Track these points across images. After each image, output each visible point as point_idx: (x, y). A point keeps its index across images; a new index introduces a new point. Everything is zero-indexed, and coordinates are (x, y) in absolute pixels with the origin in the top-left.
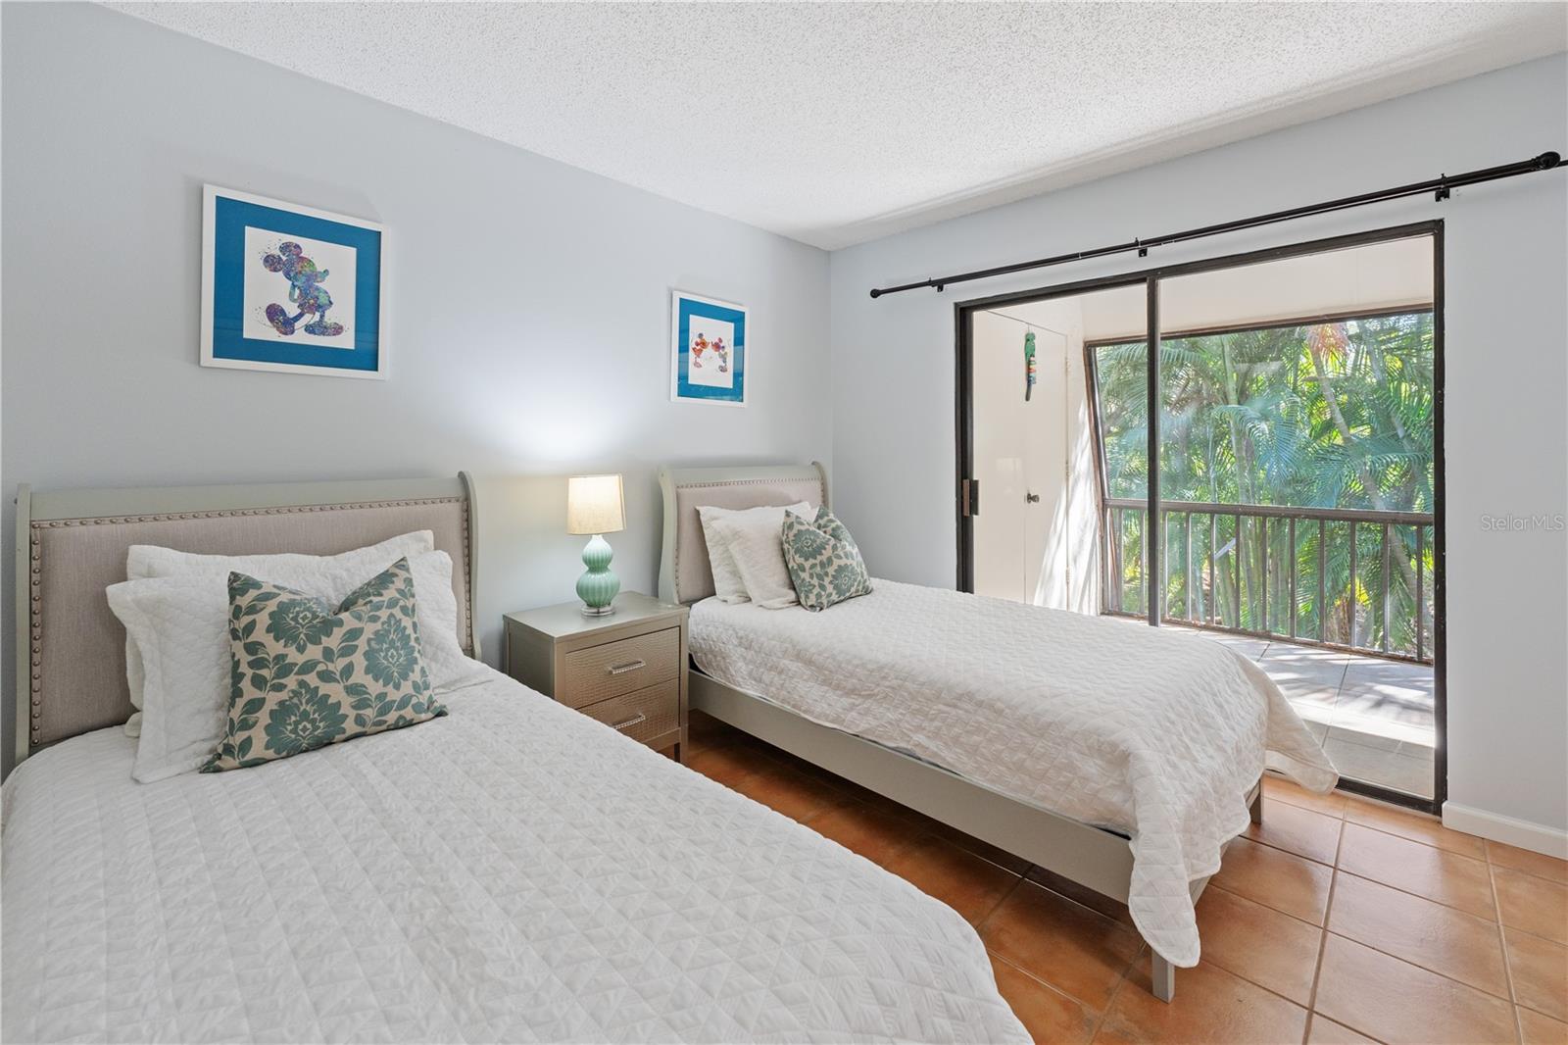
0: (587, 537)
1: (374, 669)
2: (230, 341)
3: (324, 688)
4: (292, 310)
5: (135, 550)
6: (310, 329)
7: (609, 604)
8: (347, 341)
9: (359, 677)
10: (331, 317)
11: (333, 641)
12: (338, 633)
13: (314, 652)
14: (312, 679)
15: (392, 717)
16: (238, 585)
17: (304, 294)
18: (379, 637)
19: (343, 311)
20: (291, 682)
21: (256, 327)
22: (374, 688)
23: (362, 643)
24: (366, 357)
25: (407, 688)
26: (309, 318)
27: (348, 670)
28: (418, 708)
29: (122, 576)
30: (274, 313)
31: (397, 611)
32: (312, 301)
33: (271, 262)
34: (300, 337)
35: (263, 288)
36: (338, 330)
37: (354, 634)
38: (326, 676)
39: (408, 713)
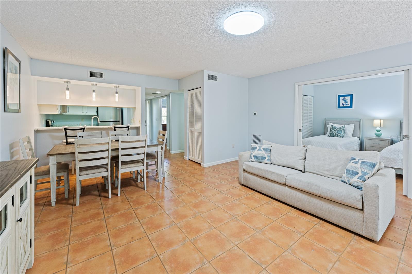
1: (337, 132)
2: (339, 107)
3: (334, 133)
4: (344, 103)
5: (329, 123)
6: (346, 105)
8: (349, 106)
9: (336, 133)
10: (348, 103)
11: (335, 130)
12: (335, 129)
13: (334, 130)
14: (333, 132)
15: (338, 136)
16: (332, 125)
17: (345, 102)
18: (338, 130)
19: (349, 103)
20: (332, 132)
21: (341, 105)
22: (337, 134)
23: (337, 131)
24: (351, 107)
25: (340, 135)
26: (346, 104)
27: (335, 132)
28: (341, 136)
29: (328, 125)
30: (343, 104)
31: (341, 129)
32: (346, 102)
33: (342, 100)
34: (345, 106)
35: (342, 102)
36: (348, 105)
37: (337, 130)
38: (334, 132)
39: (340, 136)
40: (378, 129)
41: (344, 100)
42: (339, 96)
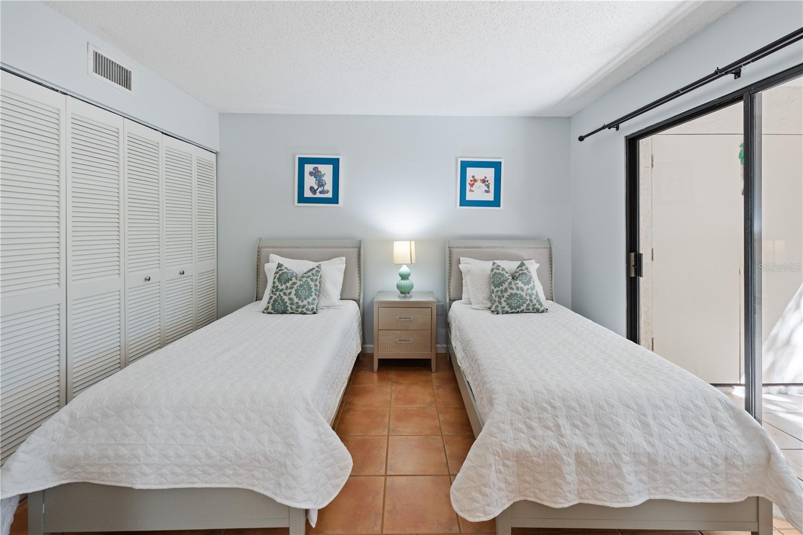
0: (401, 265)
1: (296, 295)
2: (302, 199)
3: (284, 297)
4: (316, 187)
5: (271, 255)
6: (320, 193)
7: (409, 293)
8: (330, 195)
9: (292, 296)
10: (326, 188)
11: (289, 285)
12: (291, 282)
13: (284, 287)
14: (282, 294)
15: (300, 310)
16: (280, 266)
17: (319, 182)
18: (301, 286)
20: (278, 293)
21: (308, 194)
22: (296, 300)
23: (295, 287)
24: (335, 200)
25: (305, 302)
26: (320, 189)
27: (290, 293)
28: (307, 309)
29: (268, 262)
30: (312, 188)
31: (309, 280)
32: (321, 184)
33: (311, 174)
34: (318, 195)
35: (310, 181)
36: (328, 192)
37: (294, 283)
38: (285, 294)
39: (304, 310)
40: (405, 269)
41: (315, 174)
42: (303, 162)
